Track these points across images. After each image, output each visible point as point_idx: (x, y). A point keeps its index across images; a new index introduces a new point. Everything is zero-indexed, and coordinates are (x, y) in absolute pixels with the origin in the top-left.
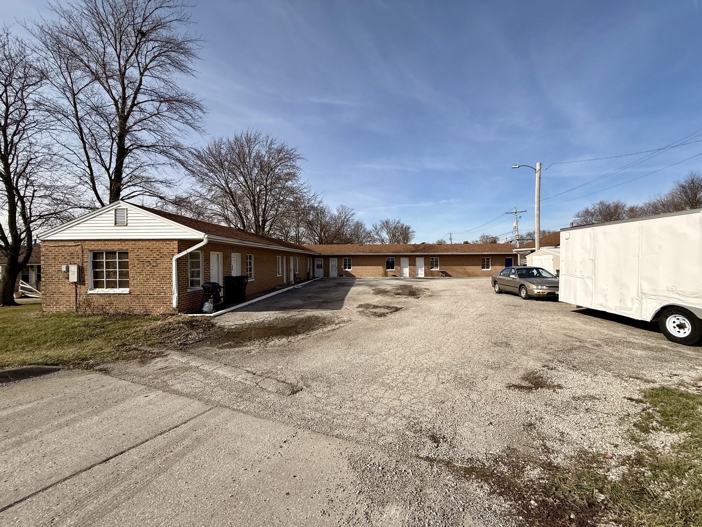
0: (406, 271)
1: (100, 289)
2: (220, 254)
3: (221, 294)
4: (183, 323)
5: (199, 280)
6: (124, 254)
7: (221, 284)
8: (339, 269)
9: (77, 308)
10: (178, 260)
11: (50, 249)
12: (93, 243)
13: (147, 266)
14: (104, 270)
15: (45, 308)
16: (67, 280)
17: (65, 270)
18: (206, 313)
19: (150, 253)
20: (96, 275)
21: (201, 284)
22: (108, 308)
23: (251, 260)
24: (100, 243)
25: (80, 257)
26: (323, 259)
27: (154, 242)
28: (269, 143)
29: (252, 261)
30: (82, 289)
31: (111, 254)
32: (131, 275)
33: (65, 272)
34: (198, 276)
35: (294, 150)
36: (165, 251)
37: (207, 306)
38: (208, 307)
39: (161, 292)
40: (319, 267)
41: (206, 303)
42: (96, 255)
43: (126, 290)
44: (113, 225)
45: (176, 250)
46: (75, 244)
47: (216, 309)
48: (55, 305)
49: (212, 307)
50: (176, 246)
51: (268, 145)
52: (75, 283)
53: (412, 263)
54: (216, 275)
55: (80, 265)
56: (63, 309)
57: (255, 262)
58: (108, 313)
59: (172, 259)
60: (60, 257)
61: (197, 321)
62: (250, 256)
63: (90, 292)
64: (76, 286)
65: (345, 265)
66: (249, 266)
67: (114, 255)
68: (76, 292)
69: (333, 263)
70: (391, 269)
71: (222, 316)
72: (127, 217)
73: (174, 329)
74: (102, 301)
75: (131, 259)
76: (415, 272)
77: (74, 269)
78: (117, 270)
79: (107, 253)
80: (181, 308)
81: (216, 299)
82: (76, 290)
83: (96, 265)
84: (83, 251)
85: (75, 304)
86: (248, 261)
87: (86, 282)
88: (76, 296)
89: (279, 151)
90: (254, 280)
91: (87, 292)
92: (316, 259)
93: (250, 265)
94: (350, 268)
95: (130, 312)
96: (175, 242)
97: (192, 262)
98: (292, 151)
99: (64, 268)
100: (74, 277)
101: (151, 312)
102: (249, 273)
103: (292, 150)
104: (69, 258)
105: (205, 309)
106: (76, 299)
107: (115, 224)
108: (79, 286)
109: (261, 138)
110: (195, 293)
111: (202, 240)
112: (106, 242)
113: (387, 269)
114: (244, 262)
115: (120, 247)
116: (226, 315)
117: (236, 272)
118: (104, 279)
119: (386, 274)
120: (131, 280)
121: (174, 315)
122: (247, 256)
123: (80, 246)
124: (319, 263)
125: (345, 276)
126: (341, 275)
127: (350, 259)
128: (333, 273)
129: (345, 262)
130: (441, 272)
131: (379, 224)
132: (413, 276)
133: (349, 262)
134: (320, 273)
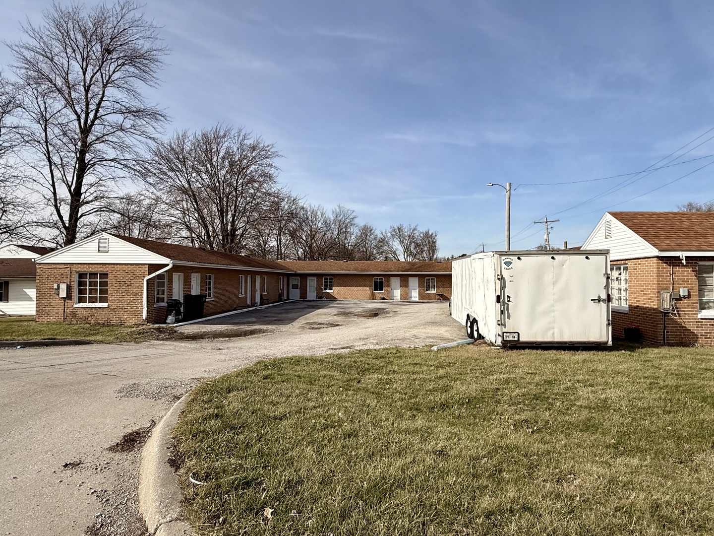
0: (397, 293)
1: (84, 304)
2: (182, 275)
3: (182, 309)
4: (153, 329)
5: (164, 298)
6: (104, 275)
7: (182, 301)
8: (318, 289)
9: (64, 319)
10: (148, 280)
11: (44, 270)
12: (80, 266)
13: (123, 285)
14: (88, 288)
15: (38, 318)
16: (57, 296)
17: (56, 288)
18: (169, 324)
19: (126, 274)
20: (81, 292)
21: (165, 301)
22: (90, 319)
23: (211, 279)
24: (85, 266)
25: (69, 277)
26: (299, 278)
27: (129, 266)
28: (241, 138)
29: (212, 281)
30: (69, 303)
31: (93, 275)
32: (109, 292)
33: (56, 289)
34: (163, 294)
35: (270, 147)
36: (138, 273)
37: (170, 318)
38: (170, 320)
39: (134, 307)
40: (295, 287)
41: (169, 316)
42: (82, 276)
43: (105, 305)
44: (97, 251)
45: (147, 273)
46: (65, 267)
47: (177, 321)
48: (46, 316)
49: (174, 320)
50: (147, 269)
51: (239, 140)
52: (64, 298)
53: (405, 283)
54: (178, 293)
55: (68, 283)
56: (52, 319)
57: (214, 282)
58: (90, 323)
59: (143, 280)
60: (52, 277)
61: (163, 328)
62: (210, 277)
63: (75, 306)
64: (65, 301)
65: (326, 286)
66: (208, 286)
67: (96, 276)
68: (64, 305)
69: (312, 283)
70: (380, 290)
71: (182, 327)
72: (108, 246)
73: (147, 333)
74: (85, 313)
75: (110, 279)
76: (407, 294)
77: (63, 287)
78: (98, 288)
79: (90, 274)
80: (149, 320)
81: (178, 313)
82: (64, 304)
83: (81, 284)
84: (71, 272)
85: (63, 315)
86: (208, 280)
87: (73, 298)
88: (64, 309)
89: (253, 148)
90: (213, 299)
91: (73, 306)
92: (291, 278)
93: (210, 284)
94: (331, 289)
95: (108, 322)
96: (146, 266)
97: (158, 282)
98: (269, 148)
99: (55, 286)
100: (63, 294)
101: (125, 323)
102: (208, 292)
103: (268, 146)
104: (59, 278)
105: (168, 321)
106: (64, 311)
107: (99, 251)
108: (67, 301)
109: (232, 133)
110: (160, 308)
111: (168, 265)
112: (91, 266)
113: (375, 290)
114: (204, 282)
115: (102, 269)
116: (185, 326)
117: (195, 291)
118: (87, 296)
119: (373, 297)
120: (109, 296)
121: (144, 325)
122: (207, 276)
123: (69, 269)
124: (295, 282)
125: (324, 299)
126: (320, 297)
127: (331, 279)
128: (312, 295)
129: (325, 282)
130: (438, 295)
131: (390, 231)
132: (406, 299)
133: (331, 282)
134: (295, 294)
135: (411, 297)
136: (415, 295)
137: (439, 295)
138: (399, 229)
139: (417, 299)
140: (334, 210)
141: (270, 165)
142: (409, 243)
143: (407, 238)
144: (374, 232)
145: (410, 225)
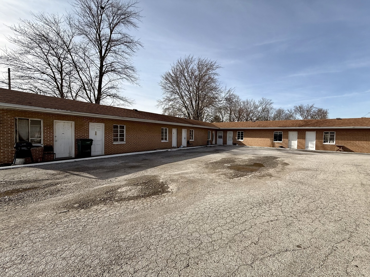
2: (73, 122)
5: (41, 140)
8: (234, 139)
26: (223, 132)
29: (124, 130)
34: (40, 137)
40: (220, 137)
53: (302, 136)
57: (127, 131)
62: (122, 127)
65: (239, 137)
66: (119, 133)
69: (230, 135)
70: (279, 141)
76: (304, 145)
86: (119, 129)
90: (125, 143)
92: (218, 132)
93: (122, 132)
94: (242, 139)
102: (119, 137)
113: (274, 141)
114: (111, 130)
117: (99, 137)
119: (273, 145)
124: (220, 135)
125: (237, 145)
126: (234, 144)
127: (243, 133)
128: (230, 142)
129: (238, 135)
130: (337, 146)
131: (294, 109)
132: (302, 149)
133: (242, 135)
134: (220, 141)
135: (308, 147)
136: (312, 146)
137: (340, 147)
138: (300, 107)
139: (314, 149)
140: (260, 101)
141: (215, 74)
142: (307, 115)
143: (306, 112)
144: (285, 112)
145: (308, 105)
